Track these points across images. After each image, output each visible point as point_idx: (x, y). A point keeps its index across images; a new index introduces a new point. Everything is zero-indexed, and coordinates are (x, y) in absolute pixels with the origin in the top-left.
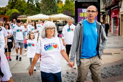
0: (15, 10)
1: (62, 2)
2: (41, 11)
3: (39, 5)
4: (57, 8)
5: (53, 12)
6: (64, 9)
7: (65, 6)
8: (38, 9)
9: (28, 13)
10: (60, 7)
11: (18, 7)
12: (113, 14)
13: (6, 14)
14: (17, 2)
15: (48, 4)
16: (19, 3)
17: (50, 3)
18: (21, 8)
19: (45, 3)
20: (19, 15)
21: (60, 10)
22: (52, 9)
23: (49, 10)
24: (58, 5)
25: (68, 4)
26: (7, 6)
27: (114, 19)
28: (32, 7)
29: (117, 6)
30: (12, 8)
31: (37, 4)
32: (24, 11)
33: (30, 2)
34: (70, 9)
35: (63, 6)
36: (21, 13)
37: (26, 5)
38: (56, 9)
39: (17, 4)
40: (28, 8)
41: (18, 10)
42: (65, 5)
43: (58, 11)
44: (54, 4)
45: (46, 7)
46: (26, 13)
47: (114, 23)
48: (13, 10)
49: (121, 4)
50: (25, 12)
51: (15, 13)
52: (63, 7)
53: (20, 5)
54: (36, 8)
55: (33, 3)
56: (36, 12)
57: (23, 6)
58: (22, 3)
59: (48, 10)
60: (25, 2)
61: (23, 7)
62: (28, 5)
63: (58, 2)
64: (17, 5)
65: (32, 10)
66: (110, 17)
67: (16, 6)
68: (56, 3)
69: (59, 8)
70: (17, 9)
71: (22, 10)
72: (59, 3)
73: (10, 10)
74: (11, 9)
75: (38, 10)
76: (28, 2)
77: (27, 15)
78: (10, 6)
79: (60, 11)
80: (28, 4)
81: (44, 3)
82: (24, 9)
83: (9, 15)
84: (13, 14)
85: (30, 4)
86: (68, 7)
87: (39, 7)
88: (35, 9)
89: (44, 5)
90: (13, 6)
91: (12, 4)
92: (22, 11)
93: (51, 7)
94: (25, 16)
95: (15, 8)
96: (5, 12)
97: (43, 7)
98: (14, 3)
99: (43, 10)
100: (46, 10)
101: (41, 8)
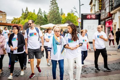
1: (64, 14)
2: (48, 21)
3: (46, 16)
5: (58, 22)
6: (67, 20)
7: (67, 18)
8: (45, 19)
9: (38, 23)
10: (63, 18)
11: (30, 18)
12: (108, 24)
13: (20, 24)
14: (29, 14)
15: (54, 16)
16: (30, 15)
17: (55, 15)
18: (32, 18)
21: (63, 20)
22: (57, 20)
23: (55, 21)
24: (62, 17)
25: (70, 16)
26: (21, 17)
27: (108, 29)
28: (41, 18)
29: (111, 18)
30: (25, 18)
31: (45, 16)
33: (39, 14)
34: (71, 20)
35: (66, 17)
37: (36, 16)
38: (60, 20)
39: (29, 15)
40: (38, 19)
43: (62, 21)
44: (59, 16)
45: (52, 18)
46: (36, 23)
47: (108, 32)
48: (25, 20)
49: (114, 17)
52: (65, 19)
53: (31, 16)
56: (44, 22)
57: (34, 17)
58: (33, 15)
59: (54, 20)
60: (35, 14)
61: (33, 18)
62: (38, 17)
63: (62, 14)
64: (29, 16)
65: (41, 20)
66: (105, 26)
67: (28, 17)
68: (60, 15)
69: (62, 19)
73: (23, 20)
74: (24, 20)
75: (45, 20)
76: (38, 14)
77: (37, 25)
78: (23, 17)
79: (63, 22)
81: (51, 15)
82: (34, 20)
83: (23, 24)
84: (26, 23)
85: (40, 16)
86: (70, 19)
88: (43, 20)
90: (26, 17)
91: (25, 15)
93: (56, 18)
94: (36, 25)
95: (28, 19)
96: (19, 22)
97: (50, 18)
98: (27, 14)
99: (50, 20)
100: (52, 20)
101: (48, 19)
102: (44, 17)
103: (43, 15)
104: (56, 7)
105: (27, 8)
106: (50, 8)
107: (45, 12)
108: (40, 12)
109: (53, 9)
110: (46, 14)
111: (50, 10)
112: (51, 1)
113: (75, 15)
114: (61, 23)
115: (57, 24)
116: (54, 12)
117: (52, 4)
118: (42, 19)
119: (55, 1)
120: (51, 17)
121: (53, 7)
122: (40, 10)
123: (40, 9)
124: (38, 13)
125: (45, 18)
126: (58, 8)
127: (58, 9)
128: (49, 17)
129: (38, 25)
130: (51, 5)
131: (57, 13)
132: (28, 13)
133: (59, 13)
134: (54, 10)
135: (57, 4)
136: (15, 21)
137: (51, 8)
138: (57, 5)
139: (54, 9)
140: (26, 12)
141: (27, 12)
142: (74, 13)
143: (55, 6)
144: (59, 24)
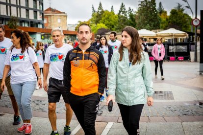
0: (102, 25)
1: (166, 12)
2: (137, 25)
3: (134, 17)
4: (160, 21)
5: (154, 26)
6: (169, 22)
7: (170, 19)
8: (132, 22)
9: (119, 29)
10: (164, 19)
11: (106, 20)
14: (104, 14)
15: (146, 15)
16: (106, 16)
17: (149, 15)
18: (109, 21)
19: (143, 14)
20: (107, 32)
21: (163, 23)
22: (153, 23)
23: (148, 25)
24: (160, 17)
25: (175, 14)
26: (91, 20)
28: (124, 20)
30: (97, 22)
31: (131, 16)
32: (113, 27)
33: (121, 14)
34: (178, 22)
35: (168, 18)
36: (109, 29)
37: (116, 17)
38: (158, 23)
39: (104, 16)
40: (119, 21)
41: (106, 25)
42: (170, 16)
43: (161, 25)
44: (156, 15)
45: (144, 20)
46: (116, 29)
48: (98, 24)
50: (115, 27)
51: (102, 29)
52: (167, 20)
53: (108, 18)
54: (130, 22)
55: (126, 15)
57: (112, 19)
58: (110, 15)
59: (147, 23)
60: (114, 14)
61: (112, 21)
62: (120, 18)
63: (161, 12)
64: (104, 18)
65: (125, 24)
67: (102, 19)
68: (158, 14)
69: (162, 21)
70: (104, 23)
71: (111, 25)
72: (162, 14)
73: (94, 25)
74: (96, 24)
75: (132, 24)
76: (119, 14)
78: (94, 19)
79: (164, 26)
80: (119, 16)
81: (141, 14)
82: (113, 24)
83: (94, 32)
84: (99, 30)
85: (122, 17)
86: (175, 20)
87: (135, 20)
88: (128, 23)
89: (141, 17)
90: (99, 20)
91: (97, 17)
92: (111, 27)
93: (151, 20)
95: (102, 22)
97: (140, 20)
98: (100, 15)
99: (140, 24)
100: (144, 24)
101: (137, 21)
102: (128, 18)
103: (128, 15)
105: (100, 4)
106: (140, 3)
107: (131, 9)
108: (123, 10)
109: (145, 3)
110: (133, 13)
111: (140, 6)
113: (184, 12)
114: (159, 29)
115: (153, 29)
116: (147, 10)
118: (126, 21)
120: (142, 17)
122: (122, 6)
123: (122, 4)
124: (120, 12)
125: (131, 20)
127: (155, 4)
129: (119, 33)
131: (153, 10)
132: (103, 12)
133: (156, 11)
134: (146, 6)
137: (142, 2)
139: (147, 4)
140: (98, 11)
141: (100, 11)
142: (183, 10)
144: (156, 29)
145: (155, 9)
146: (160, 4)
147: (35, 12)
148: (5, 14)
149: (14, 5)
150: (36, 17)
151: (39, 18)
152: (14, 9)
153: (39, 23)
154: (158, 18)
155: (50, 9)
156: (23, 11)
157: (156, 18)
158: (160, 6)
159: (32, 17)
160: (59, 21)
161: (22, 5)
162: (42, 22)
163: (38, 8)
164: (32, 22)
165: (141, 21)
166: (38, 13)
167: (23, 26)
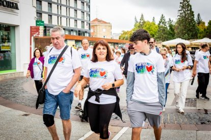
1: (204, 23)
2: (176, 35)
3: (173, 27)
4: (197, 32)
5: (192, 36)
6: (207, 32)
7: (208, 29)
8: (171, 32)
9: (159, 38)
10: (202, 30)
14: (145, 25)
15: (185, 26)
16: (148, 26)
17: (188, 25)
21: (201, 33)
22: (191, 33)
23: (186, 34)
24: (198, 27)
26: (134, 30)
28: (164, 30)
31: (171, 26)
32: (153, 36)
33: (161, 24)
35: (206, 28)
37: (156, 27)
39: (146, 26)
40: (159, 31)
42: (208, 27)
43: (199, 35)
44: (194, 26)
45: (183, 30)
46: (156, 38)
50: (155, 36)
52: (205, 30)
53: (149, 28)
54: (169, 32)
56: (169, 37)
58: (151, 25)
59: (185, 33)
60: (154, 24)
61: (152, 30)
62: (159, 28)
63: (199, 23)
65: (164, 34)
68: (197, 25)
69: (200, 31)
71: (151, 34)
72: (200, 25)
75: (171, 34)
76: (159, 24)
79: (202, 35)
81: (180, 25)
82: (153, 33)
85: (162, 27)
87: (174, 30)
91: (139, 27)
93: (190, 30)
97: (179, 30)
98: (141, 25)
99: (178, 33)
100: (182, 34)
101: (176, 31)
102: (168, 28)
103: (167, 25)
104: (189, 12)
105: (142, 15)
106: (179, 14)
107: (171, 20)
108: (163, 21)
109: (184, 15)
110: (173, 24)
111: (179, 17)
112: (181, 3)
114: (197, 38)
115: (191, 39)
116: (186, 20)
117: (183, 7)
118: (166, 31)
119: (188, 2)
120: (181, 27)
121: (185, 12)
122: (163, 17)
123: (163, 15)
124: (160, 22)
126: (193, 12)
127: (193, 15)
128: (178, 28)
129: (159, 42)
130: (180, 9)
131: (191, 21)
132: (144, 22)
133: (194, 21)
134: (185, 17)
135: (191, 6)
136: (124, 36)
137: (181, 13)
138: (191, 9)
139: (185, 15)
140: (140, 22)
141: (142, 21)
143: (188, 10)
144: (194, 39)
145: (193, 20)
146: (199, 15)
147: (83, 22)
148: (57, 24)
149: (64, 16)
150: (83, 27)
151: (86, 28)
152: (64, 20)
153: (86, 32)
154: (196, 28)
155: (97, 20)
156: (72, 21)
157: (194, 29)
158: (199, 18)
159: (79, 27)
160: (104, 30)
161: (71, 16)
162: (88, 31)
163: (85, 19)
164: (79, 31)
165: (180, 32)
166: (85, 23)
167: (72, 34)
